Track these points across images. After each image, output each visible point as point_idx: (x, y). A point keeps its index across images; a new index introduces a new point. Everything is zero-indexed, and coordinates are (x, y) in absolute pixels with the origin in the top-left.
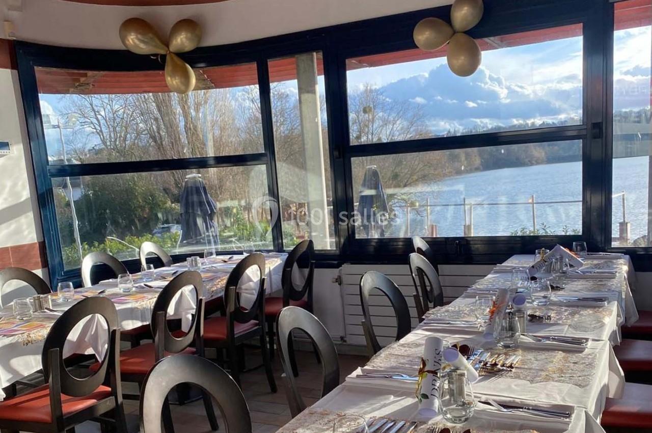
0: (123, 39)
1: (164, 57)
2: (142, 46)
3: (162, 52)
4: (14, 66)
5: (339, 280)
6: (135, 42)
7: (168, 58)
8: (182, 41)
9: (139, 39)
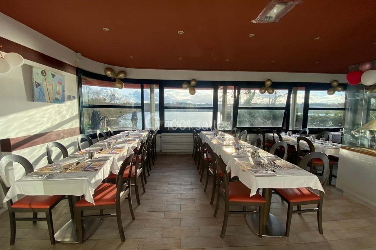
0: (105, 73)
1: (115, 79)
2: (111, 75)
3: (115, 78)
4: (77, 75)
5: (160, 137)
6: (109, 73)
7: (117, 79)
8: (122, 76)
9: (110, 73)
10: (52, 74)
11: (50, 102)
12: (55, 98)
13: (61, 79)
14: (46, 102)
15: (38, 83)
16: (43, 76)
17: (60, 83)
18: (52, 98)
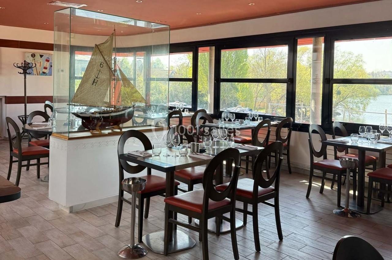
10: (40, 55)
11: (38, 75)
12: (42, 72)
13: (48, 58)
14: (34, 75)
15: (28, 63)
16: (32, 58)
17: (47, 61)
18: (39, 72)
